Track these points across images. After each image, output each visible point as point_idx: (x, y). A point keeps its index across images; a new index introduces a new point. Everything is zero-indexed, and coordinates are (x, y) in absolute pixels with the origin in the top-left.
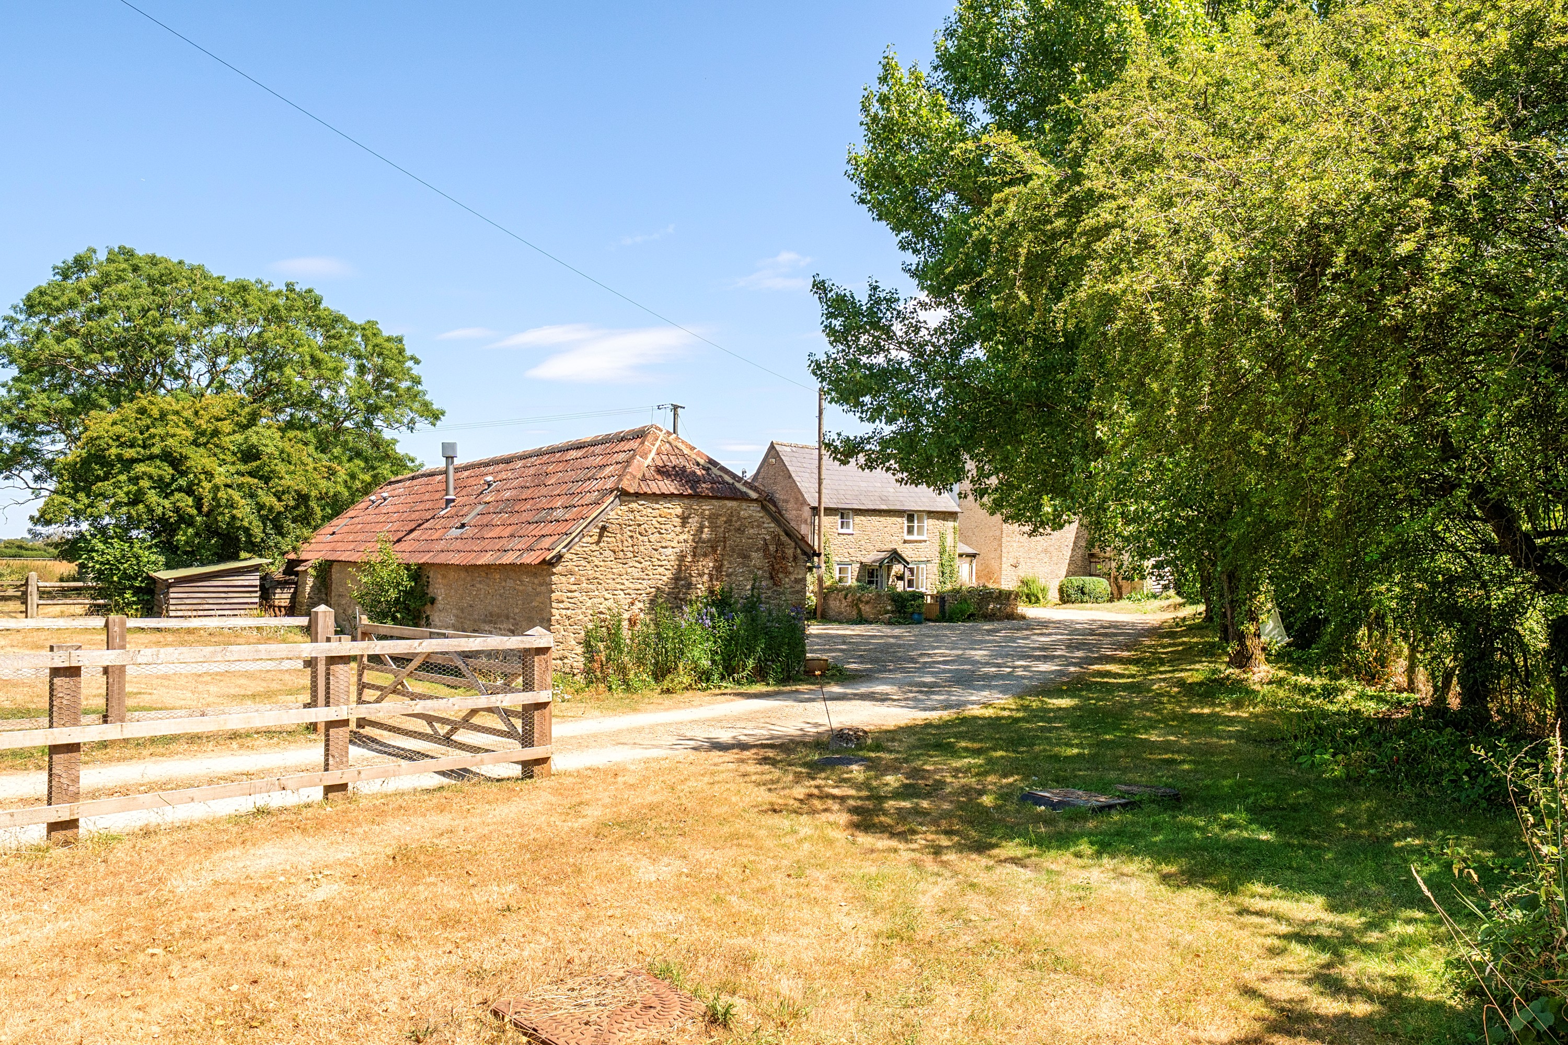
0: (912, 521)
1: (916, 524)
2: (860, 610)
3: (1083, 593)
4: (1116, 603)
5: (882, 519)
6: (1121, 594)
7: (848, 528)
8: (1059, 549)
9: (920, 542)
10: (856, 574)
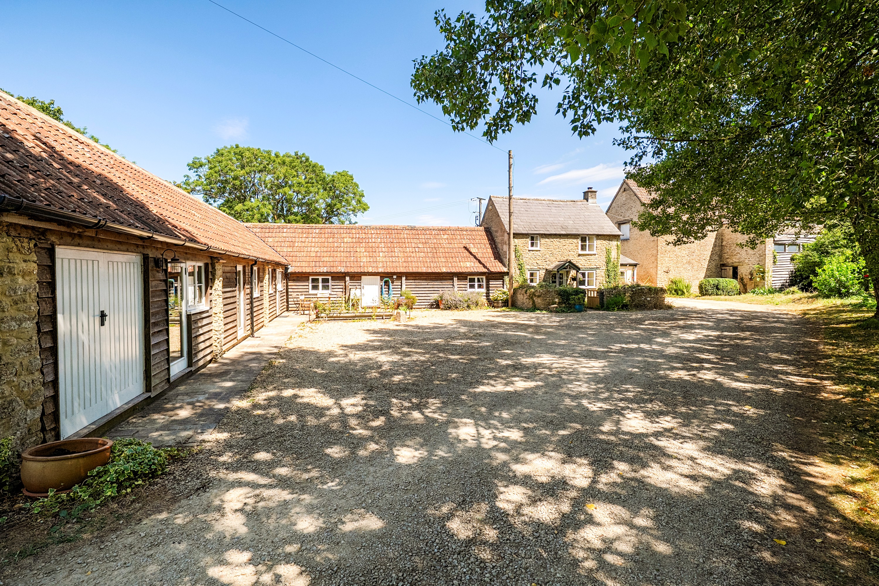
0: (585, 241)
1: (587, 243)
2: (534, 302)
3: (718, 289)
4: (743, 295)
5: (562, 240)
6: (746, 289)
7: (537, 246)
8: (699, 261)
9: (591, 255)
10: (543, 276)
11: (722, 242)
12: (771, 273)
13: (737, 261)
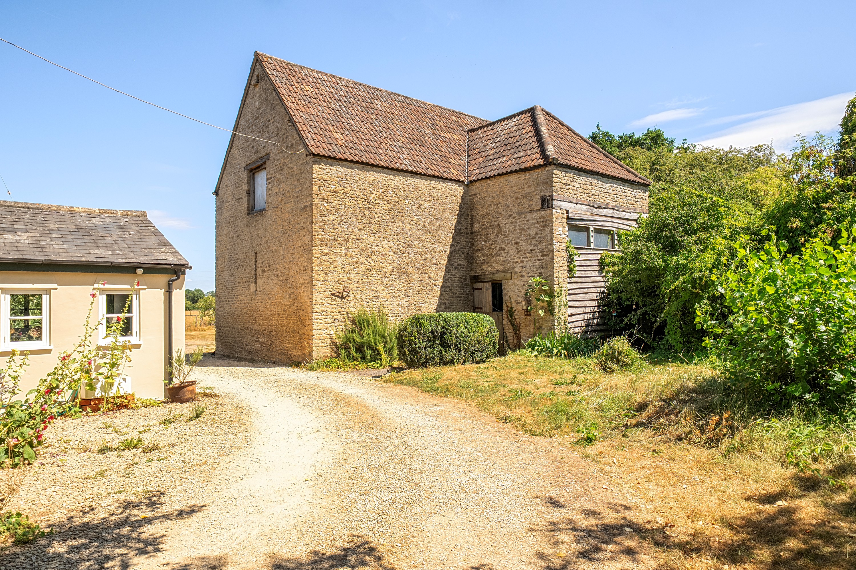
3: (445, 345)
4: (511, 357)
6: (518, 337)
8: (423, 269)
11: (472, 225)
12: (564, 298)
13: (500, 268)
